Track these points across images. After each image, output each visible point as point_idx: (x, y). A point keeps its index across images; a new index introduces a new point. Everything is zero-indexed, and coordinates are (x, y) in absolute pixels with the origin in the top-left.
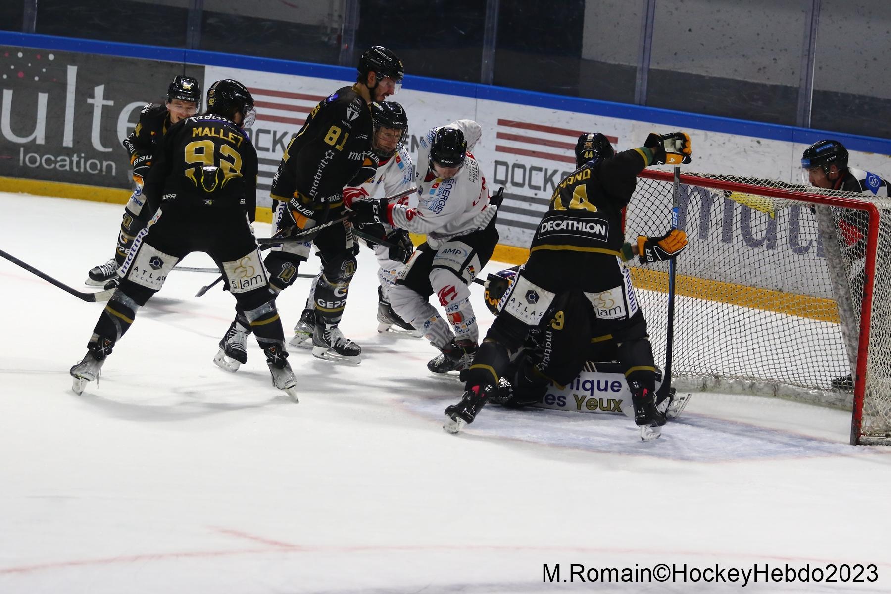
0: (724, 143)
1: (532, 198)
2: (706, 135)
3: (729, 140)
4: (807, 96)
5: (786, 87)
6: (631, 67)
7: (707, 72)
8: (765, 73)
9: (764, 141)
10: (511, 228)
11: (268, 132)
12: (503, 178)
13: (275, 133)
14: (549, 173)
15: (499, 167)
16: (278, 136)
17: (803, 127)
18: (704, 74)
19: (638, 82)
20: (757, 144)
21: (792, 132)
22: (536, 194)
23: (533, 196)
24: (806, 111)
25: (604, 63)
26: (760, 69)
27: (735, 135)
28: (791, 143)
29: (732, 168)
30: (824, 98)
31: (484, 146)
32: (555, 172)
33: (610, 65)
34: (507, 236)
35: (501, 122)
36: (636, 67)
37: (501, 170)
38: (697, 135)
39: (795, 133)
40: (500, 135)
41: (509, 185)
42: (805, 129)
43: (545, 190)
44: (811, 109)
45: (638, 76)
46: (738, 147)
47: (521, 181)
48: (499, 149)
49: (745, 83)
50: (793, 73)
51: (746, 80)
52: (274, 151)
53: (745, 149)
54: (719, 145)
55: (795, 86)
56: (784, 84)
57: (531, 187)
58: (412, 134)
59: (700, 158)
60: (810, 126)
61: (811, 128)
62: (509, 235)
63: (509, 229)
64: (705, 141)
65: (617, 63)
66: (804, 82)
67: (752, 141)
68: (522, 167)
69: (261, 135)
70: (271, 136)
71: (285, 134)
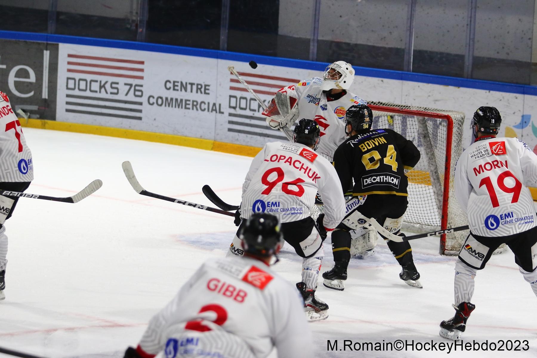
0: (362, 82)
1: (251, 116)
3: (365, 80)
4: (409, 53)
5: (397, 48)
6: (307, 39)
7: (351, 40)
8: (385, 40)
9: (385, 80)
10: (240, 134)
11: (96, 81)
12: (234, 105)
13: (101, 82)
15: (232, 99)
17: (408, 71)
18: (349, 42)
19: (311, 47)
20: (382, 82)
21: (401, 75)
22: (253, 114)
24: (409, 63)
25: (291, 37)
26: (382, 39)
27: (368, 77)
28: (401, 81)
30: (420, 54)
31: (223, 87)
33: (295, 38)
34: (237, 139)
36: (310, 39)
39: (403, 75)
40: (232, 80)
41: (238, 109)
42: (409, 73)
43: (258, 111)
44: (412, 61)
45: (311, 44)
46: (370, 84)
47: (245, 107)
48: (232, 88)
49: (374, 47)
50: (401, 40)
51: (374, 45)
52: (100, 92)
53: (374, 85)
55: (403, 48)
57: (251, 110)
60: (411, 71)
63: (238, 135)
65: (299, 37)
66: (407, 45)
67: (378, 80)
68: (245, 98)
69: (93, 83)
70: (98, 84)
71: (106, 82)
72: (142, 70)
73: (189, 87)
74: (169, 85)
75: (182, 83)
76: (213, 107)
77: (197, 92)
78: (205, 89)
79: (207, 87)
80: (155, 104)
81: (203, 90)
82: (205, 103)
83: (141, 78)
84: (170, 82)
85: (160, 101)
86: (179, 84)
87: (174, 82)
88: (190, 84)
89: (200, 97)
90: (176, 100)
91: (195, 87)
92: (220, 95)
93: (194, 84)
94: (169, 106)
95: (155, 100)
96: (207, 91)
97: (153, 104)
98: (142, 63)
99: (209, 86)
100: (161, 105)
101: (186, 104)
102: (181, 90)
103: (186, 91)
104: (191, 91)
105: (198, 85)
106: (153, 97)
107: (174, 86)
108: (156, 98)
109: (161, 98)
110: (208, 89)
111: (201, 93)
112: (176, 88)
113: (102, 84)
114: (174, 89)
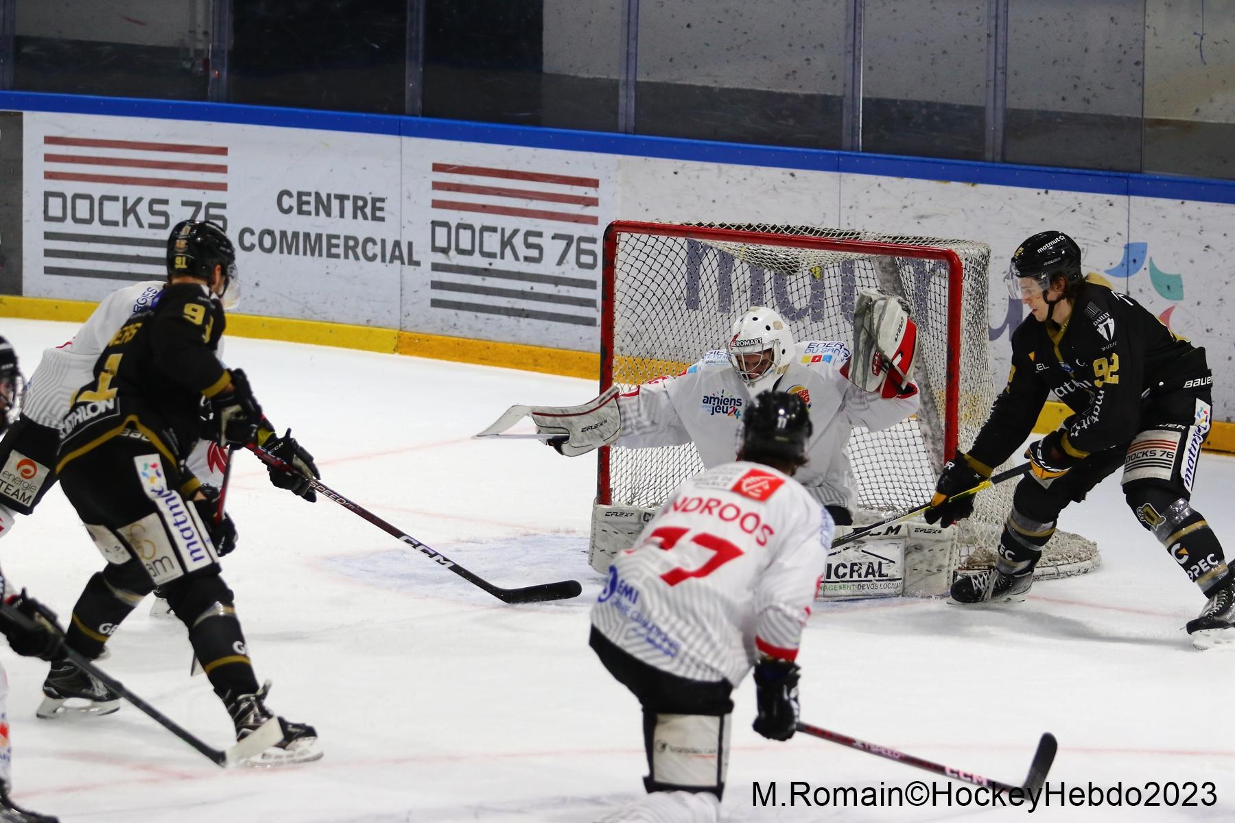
0: (745, 179)
1: (486, 270)
2: (720, 170)
3: (752, 175)
4: (854, 107)
5: (825, 96)
6: (612, 80)
7: (716, 82)
8: (795, 78)
9: (797, 172)
10: (459, 312)
11: (116, 199)
12: (445, 245)
13: (125, 199)
14: (507, 234)
15: (437, 229)
16: (129, 205)
17: (852, 150)
18: (712, 85)
19: (622, 101)
20: (791, 177)
21: (837, 159)
22: (490, 264)
23: (487, 266)
24: (854, 128)
25: (574, 77)
26: (788, 75)
27: (759, 167)
28: (836, 174)
29: (758, 212)
30: (877, 109)
31: (415, 202)
32: (515, 232)
33: (583, 79)
34: (455, 325)
35: (437, 168)
36: (617, 81)
37: (441, 233)
38: (707, 170)
39: (841, 160)
40: (437, 186)
41: (453, 253)
42: (854, 153)
43: (502, 257)
44: (861, 126)
45: (622, 92)
46: (765, 184)
47: (469, 247)
48: (437, 204)
49: (769, 95)
50: (834, 78)
51: (770, 89)
52: (125, 224)
53: (774, 186)
54: (739, 182)
55: (838, 94)
56: (823, 93)
57: (484, 254)
58: (316, 190)
59: (714, 201)
60: (860, 149)
61: (863, 151)
62: (457, 323)
63: (456, 314)
64: (719, 177)
65: (591, 76)
66: (849, 89)
67: (783, 174)
68: (470, 227)
69: (106, 204)
70: (120, 204)
71: (139, 200)
72: (222, 169)
73: (335, 204)
74: (287, 202)
75: (317, 194)
76: (393, 251)
77: (355, 217)
78: (374, 209)
79: (378, 204)
80: (257, 248)
81: (368, 210)
82: (375, 243)
83: (222, 187)
84: (289, 194)
85: (267, 241)
86: (312, 199)
87: (300, 194)
88: (337, 197)
89: (362, 228)
90: (307, 235)
91: (349, 205)
92: (409, 222)
93: (347, 197)
94: (289, 252)
95: (255, 240)
96: (379, 214)
97: (252, 247)
98: (223, 151)
99: (382, 200)
100: (270, 250)
101: (330, 246)
102: (317, 214)
103: (328, 214)
104: (342, 215)
105: (356, 198)
106: (252, 233)
107: (301, 203)
108: (257, 233)
109: (270, 233)
110: (381, 209)
111: (365, 217)
112: (305, 208)
113: (130, 204)
114: (300, 212)
